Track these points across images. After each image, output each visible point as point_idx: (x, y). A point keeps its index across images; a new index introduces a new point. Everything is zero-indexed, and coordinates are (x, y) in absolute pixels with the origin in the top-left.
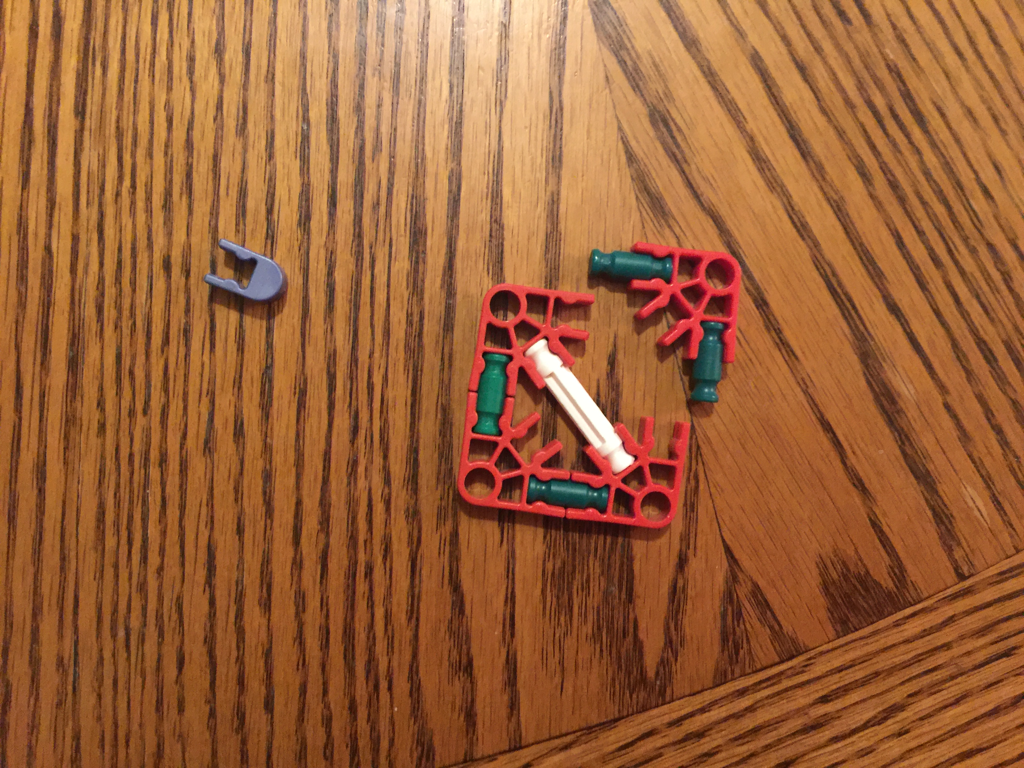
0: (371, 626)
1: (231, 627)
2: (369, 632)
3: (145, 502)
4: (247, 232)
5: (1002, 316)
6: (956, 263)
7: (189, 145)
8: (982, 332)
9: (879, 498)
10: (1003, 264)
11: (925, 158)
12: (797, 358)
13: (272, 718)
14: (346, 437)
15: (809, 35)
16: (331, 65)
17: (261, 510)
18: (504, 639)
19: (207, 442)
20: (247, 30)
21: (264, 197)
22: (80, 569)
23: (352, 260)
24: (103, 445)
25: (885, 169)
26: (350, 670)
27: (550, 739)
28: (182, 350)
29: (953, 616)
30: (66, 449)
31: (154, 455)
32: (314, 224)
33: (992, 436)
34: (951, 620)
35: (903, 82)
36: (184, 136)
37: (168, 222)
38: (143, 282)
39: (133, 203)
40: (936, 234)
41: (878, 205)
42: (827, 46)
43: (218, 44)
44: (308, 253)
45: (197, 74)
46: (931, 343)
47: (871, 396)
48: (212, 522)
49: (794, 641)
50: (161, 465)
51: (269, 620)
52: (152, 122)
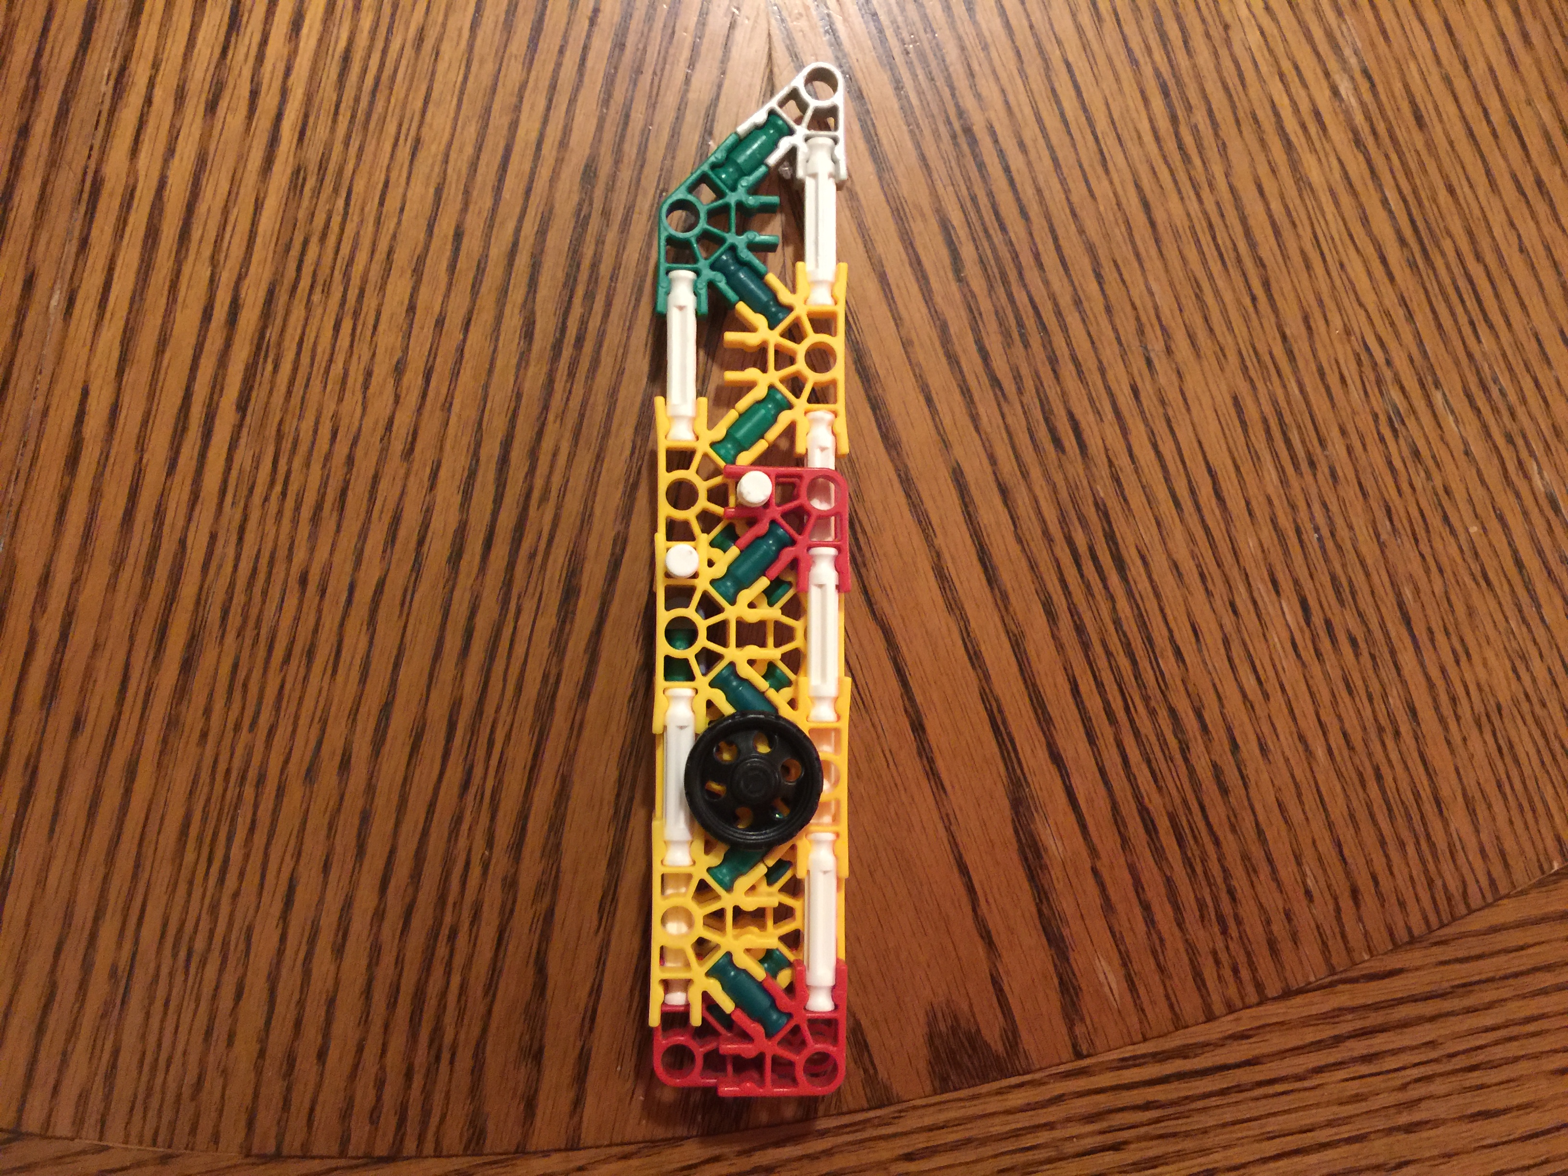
0: (444, 994)
2: (440, 1001)
4: (394, 561)
5: (1171, 785)
6: (1132, 721)
7: (350, 460)
8: (1146, 800)
9: (1004, 953)
10: (1182, 732)
11: (1118, 607)
12: (945, 792)
14: (455, 790)
15: (1017, 457)
16: (513, 405)
19: (309, 771)
20: (433, 352)
22: (154, 878)
23: (496, 609)
24: (202, 755)
25: (1073, 610)
26: (413, 1036)
27: (610, 1145)
28: (302, 671)
29: (1063, 1095)
30: (162, 753)
31: (252, 774)
32: (464, 564)
33: (1138, 910)
34: (1058, 1099)
35: (1109, 523)
36: (345, 451)
37: (313, 536)
38: (275, 592)
39: (280, 513)
40: (1115, 687)
41: (1060, 647)
42: (1036, 473)
43: (398, 362)
46: (1090, 801)
47: (1015, 846)
48: (299, 854)
49: (887, 1089)
50: (257, 786)
51: (339, 968)
52: (315, 431)
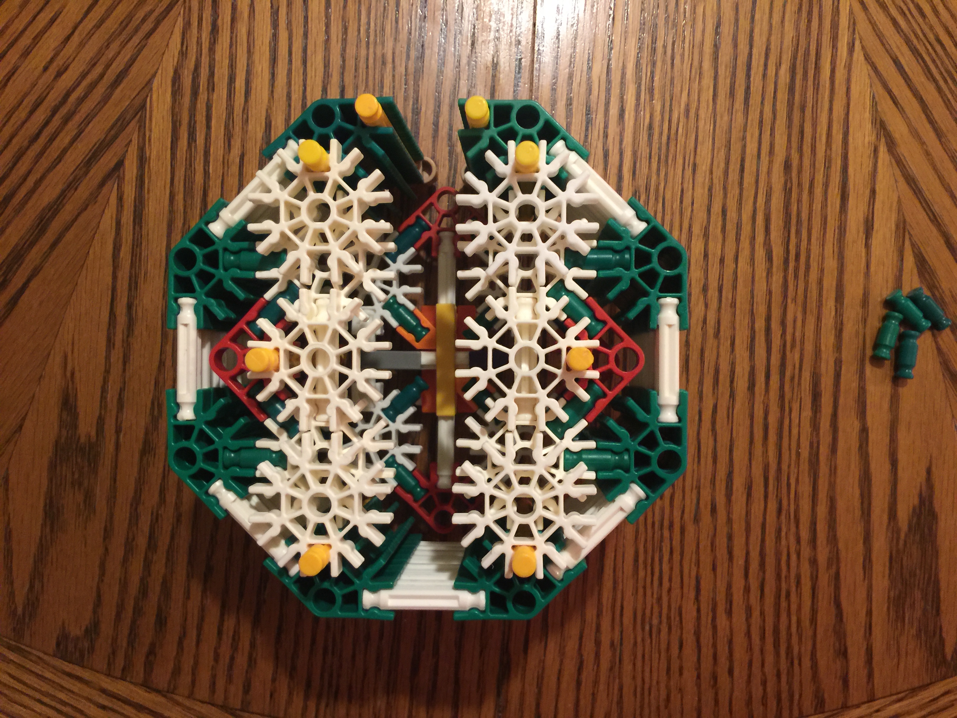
1: (709, 626)
3: (661, 550)
13: (733, 680)
17: (726, 556)
18: (865, 636)
21: (729, 374)
44: (753, 406)
45: (692, 303)
